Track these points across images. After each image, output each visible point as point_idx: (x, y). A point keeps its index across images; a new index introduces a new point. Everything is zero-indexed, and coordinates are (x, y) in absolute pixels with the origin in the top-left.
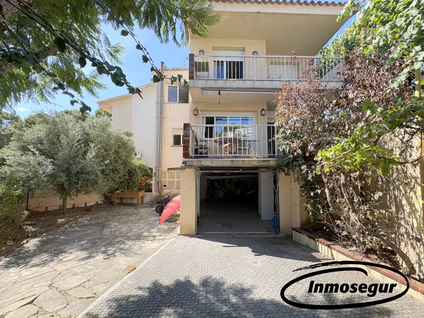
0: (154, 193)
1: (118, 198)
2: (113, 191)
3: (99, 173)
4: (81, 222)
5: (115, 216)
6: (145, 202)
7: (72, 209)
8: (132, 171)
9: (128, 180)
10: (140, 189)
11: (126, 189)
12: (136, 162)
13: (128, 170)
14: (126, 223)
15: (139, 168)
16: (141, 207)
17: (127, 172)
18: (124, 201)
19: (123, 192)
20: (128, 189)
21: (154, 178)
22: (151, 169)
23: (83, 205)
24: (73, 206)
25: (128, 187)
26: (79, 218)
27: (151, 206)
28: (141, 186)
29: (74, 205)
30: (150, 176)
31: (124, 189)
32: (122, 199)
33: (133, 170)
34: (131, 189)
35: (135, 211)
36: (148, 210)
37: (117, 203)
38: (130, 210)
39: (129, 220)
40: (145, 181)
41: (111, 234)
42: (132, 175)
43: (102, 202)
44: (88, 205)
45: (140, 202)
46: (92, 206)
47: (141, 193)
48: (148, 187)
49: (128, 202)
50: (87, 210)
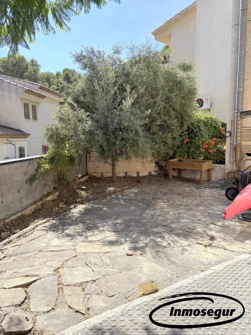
0: (229, 165)
1: (174, 170)
2: (167, 158)
3: (140, 130)
4: (127, 195)
5: (166, 194)
6: (213, 179)
7: (124, 177)
8: (194, 130)
9: (188, 143)
10: (206, 158)
11: (186, 157)
12: (200, 114)
13: (189, 128)
14: (177, 207)
15: (206, 124)
16: (205, 187)
17: (187, 131)
18: (183, 175)
19: (181, 161)
20: (188, 157)
21: (228, 140)
22: (224, 125)
23: (135, 175)
24: (126, 175)
25: (188, 155)
26: (127, 189)
27: (222, 187)
28: (209, 153)
29: (127, 173)
30: (223, 138)
31: (183, 157)
32: (180, 171)
33: (195, 128)
34: (193, 158)
35: (196, 191)
36: (215, 192)
37: (173, 177)
38: (188, 188)
39: (182, 203)
40: (216, 145)
41: (153, 218)
42: (193, 136)
43: (156, 174)
44: (141, 174)
45: (206, 179)
46: (144, 177)
47: (207, 165)
48: (221, 155)
49: (188, 177)
50: (138, 180)
